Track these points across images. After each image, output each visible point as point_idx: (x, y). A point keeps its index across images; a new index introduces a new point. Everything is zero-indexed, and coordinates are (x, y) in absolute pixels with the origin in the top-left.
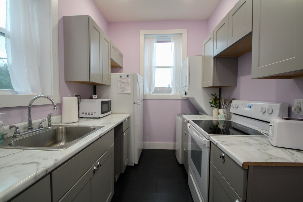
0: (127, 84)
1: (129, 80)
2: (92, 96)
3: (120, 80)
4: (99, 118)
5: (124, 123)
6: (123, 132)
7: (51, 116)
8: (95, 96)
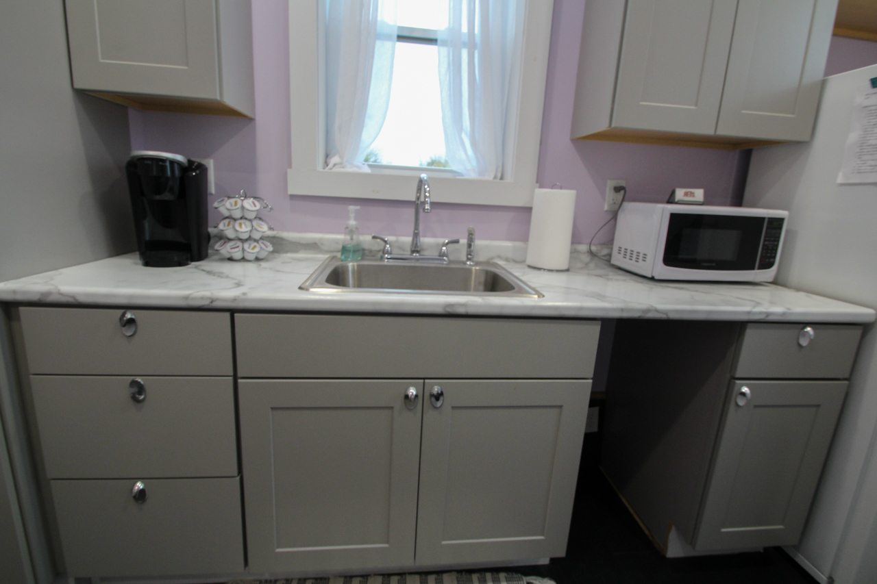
2: (673, 193)
3: (866, 103)
4: (652, 279)
5: (750, 335)
6: (738, 375)
7: (476, 235)
8: (692, 194)
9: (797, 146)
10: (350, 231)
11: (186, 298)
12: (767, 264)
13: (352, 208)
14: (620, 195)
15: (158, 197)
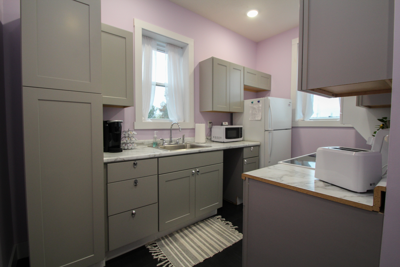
0: (258, 110)
1: (260, 106)
2: (222, 123)
3: (251, 106)
4: (224, 142)
5: (245, 150)
6: (244, 158)
7: (185, 136)
8: (226, 123)
9: (241, 113)
10: (155, 138)
11: (149, 155)
12: (241, 137)
13: (155, 132)
14: (211, 124)
15: (116, 133)
